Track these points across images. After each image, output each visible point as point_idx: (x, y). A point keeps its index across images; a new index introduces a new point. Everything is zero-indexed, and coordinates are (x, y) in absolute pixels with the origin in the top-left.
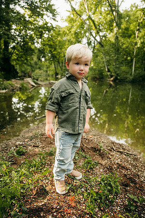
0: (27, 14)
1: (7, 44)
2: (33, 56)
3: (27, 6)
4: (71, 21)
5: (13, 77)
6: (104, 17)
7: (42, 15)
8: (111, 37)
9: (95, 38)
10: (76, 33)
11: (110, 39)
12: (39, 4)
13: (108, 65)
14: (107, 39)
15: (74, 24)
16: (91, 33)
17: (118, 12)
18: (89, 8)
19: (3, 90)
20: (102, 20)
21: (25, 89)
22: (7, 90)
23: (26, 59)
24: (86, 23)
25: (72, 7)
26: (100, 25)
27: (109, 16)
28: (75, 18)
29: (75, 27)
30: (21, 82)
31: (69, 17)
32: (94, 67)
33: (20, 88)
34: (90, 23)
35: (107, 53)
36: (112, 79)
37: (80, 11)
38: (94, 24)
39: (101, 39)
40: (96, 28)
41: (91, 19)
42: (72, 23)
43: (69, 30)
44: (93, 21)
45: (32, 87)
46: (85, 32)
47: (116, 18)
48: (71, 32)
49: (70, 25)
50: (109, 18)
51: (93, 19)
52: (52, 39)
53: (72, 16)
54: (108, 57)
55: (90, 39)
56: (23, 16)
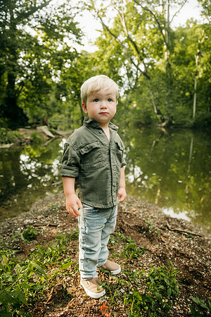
0: (40, 36)
1: (12, 79)
2: (49, 95)
3: (40, 26)
4: (103, 44)
5: (21, 125)
6: (150, 38)
7: (62, 37)
8: (160, 64)
9: (137, 67)
10: (109, 61)
11: (160, 68)
12: (57, 23)
13: (158, 105)
14: (155, 68)
15: (107, 49)
16: (131, 60)
17: (168, 30)
18: (128, 26)
19: (6, 143)
20: (147, 41)
21: (38, 142)
22: (12, 144)
23: (40, 100)
24: (124, 47)
25: (103, 25)
26: (145, 49)
27: (156, 35)
28: (108, 40)
29: (109, 53)
30: (32, 132)
31: (100, 39)
32: (138, 108)
33: (31, 141)
34: (130, 46)
35: (155, 88)
36: (164, 124)
37: (115, 30)
38: (136, 47)
39: (146, 68)
40: (138, 53)
41: (131, 41)
42: (104, 47)
43: (101, 57)
44: (134, 44)
45: (48, 138)
46: (123, 59)
47: (167, 39)
48: (102, 59)
49: (102, 50)
50: (156, 38)
51: (134, 40)
52: (76, 70)
53: (104, 37)
54: (157, 94)
55: (130, 68)
56: (35, 40)
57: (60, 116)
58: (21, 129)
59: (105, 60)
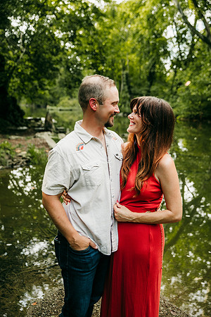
9: (193, 29)
21: (37, 162)
33: (28, 161)
57: (71, 102)
58: (13, 137)
59: (142, 17)
